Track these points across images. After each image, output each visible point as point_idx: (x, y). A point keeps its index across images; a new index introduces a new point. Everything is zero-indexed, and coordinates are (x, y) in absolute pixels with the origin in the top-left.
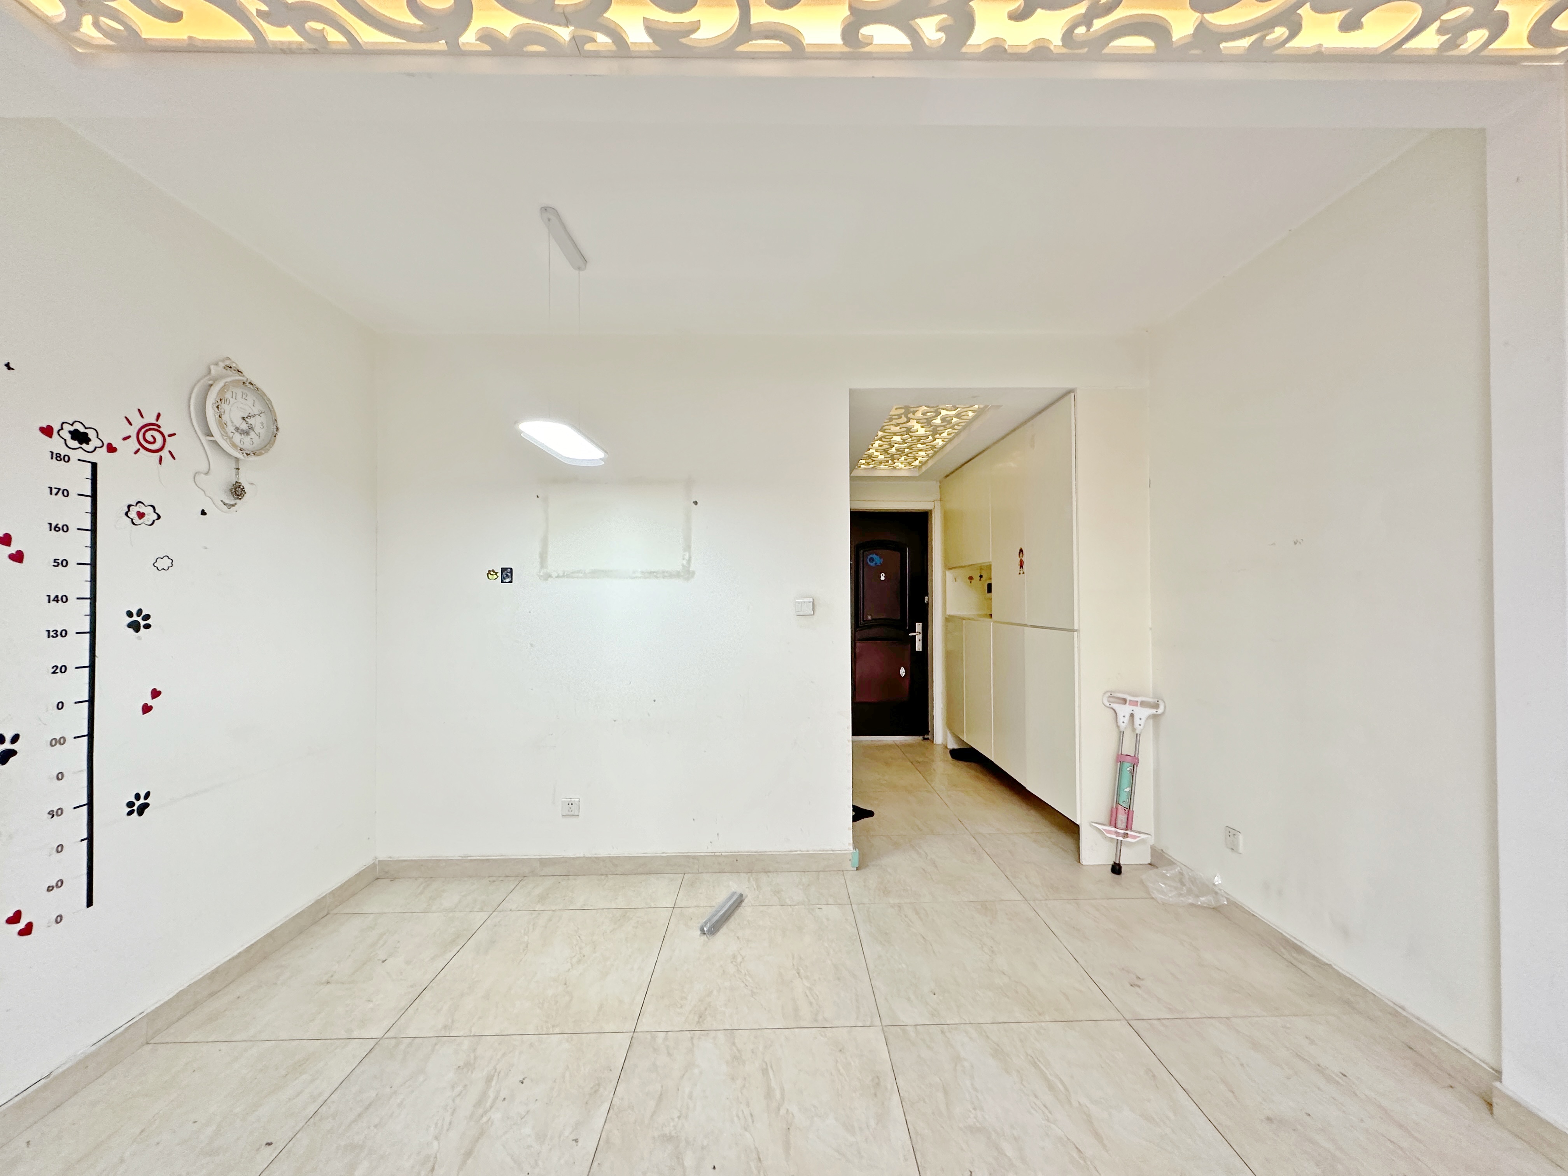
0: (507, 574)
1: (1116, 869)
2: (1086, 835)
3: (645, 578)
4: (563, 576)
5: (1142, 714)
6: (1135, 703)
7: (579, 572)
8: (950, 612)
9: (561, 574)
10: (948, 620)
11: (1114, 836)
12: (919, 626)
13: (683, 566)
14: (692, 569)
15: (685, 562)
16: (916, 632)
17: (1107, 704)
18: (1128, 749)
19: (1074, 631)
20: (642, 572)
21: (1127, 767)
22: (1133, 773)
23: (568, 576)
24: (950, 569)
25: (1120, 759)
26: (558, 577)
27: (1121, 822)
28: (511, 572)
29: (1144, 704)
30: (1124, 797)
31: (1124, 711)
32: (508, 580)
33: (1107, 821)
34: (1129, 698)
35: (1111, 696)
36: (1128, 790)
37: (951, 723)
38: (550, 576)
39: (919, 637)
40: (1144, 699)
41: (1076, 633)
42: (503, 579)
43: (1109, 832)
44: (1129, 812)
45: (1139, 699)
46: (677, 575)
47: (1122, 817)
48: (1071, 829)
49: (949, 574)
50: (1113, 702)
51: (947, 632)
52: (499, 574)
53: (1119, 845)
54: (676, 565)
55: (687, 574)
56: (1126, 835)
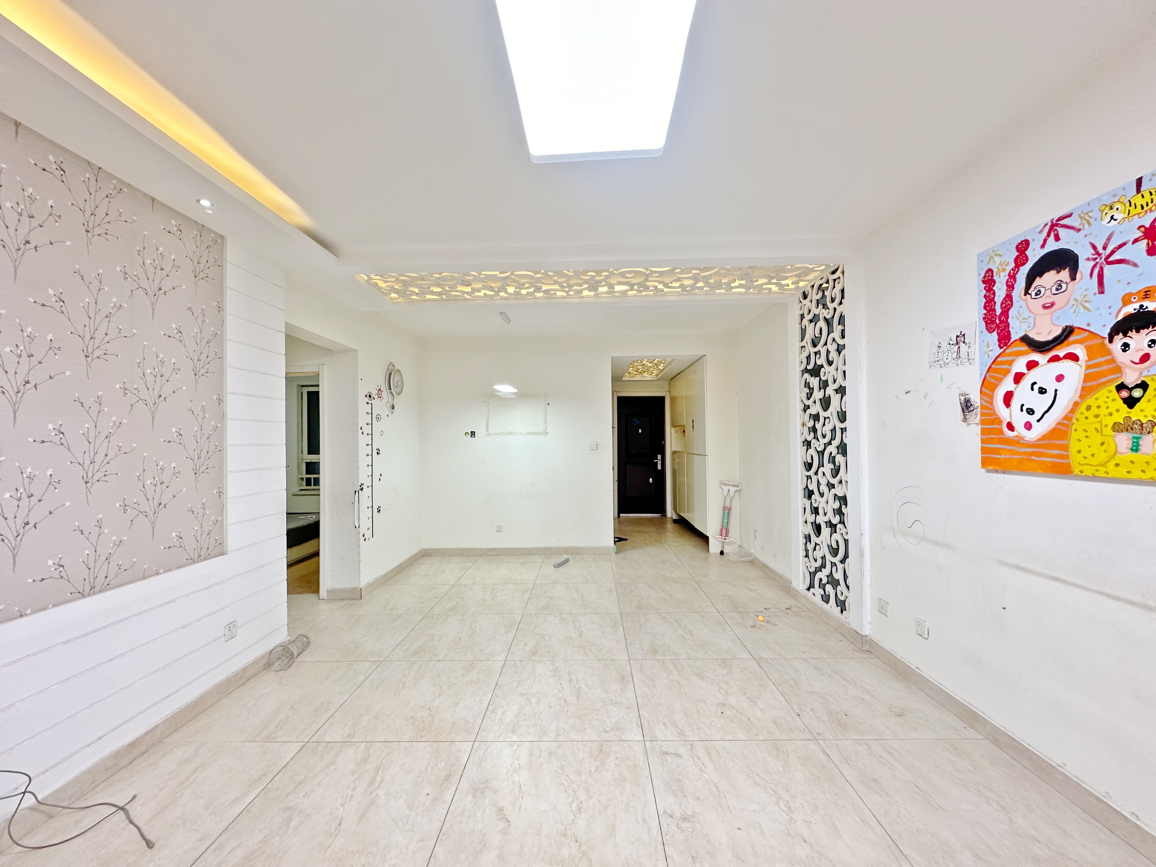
0: (473, 434)
1: (722, 553)
2: (711, 541)
3: (529, 435)
4: (495, 435)
5: (733, 489)
6: (730, 485)
7: (502, 433)
8: (674, 449)
9: (494, 434)
10: (674, 453)
11: (720, 540)
12: (659, 457)
13: (544, 430)
14: (547, 431)
15: (544, 429)
16: (657, 459)
17: (719, 486)
18: (728, 505)
19: (706, 455)
20: (527, 433)
21: (727, 512)
22: (728, 513)
23: (497, 434)
24: (674, 427)
25: (724, 508)
26: (493, 435)
27: (724, 535)
28: (475, 433)
29: (734, 486)
30: (725, 524)
31: (726, 488)
32: (473, 436)
33: (719, 535)
34: (728, 483)
35: (721, 483)
36: (726, 521)
37: (675, 508)
38: (490, 435)
39: (659, 462)
40: (734, 483)
41: (707, 457)
42: (471, 436)
43: (719, 538)
44: (727, 530)
45: (731, 484)
46: (542, 433)
47: (724, 532)
48: (705, 539)
49: (673, 430)
50: (722, 485)
51: (673, 460)
52: (470, 434)
53: (723, 543)
54: (541, 430)
55: (545, 433)
56: (725, 539)
